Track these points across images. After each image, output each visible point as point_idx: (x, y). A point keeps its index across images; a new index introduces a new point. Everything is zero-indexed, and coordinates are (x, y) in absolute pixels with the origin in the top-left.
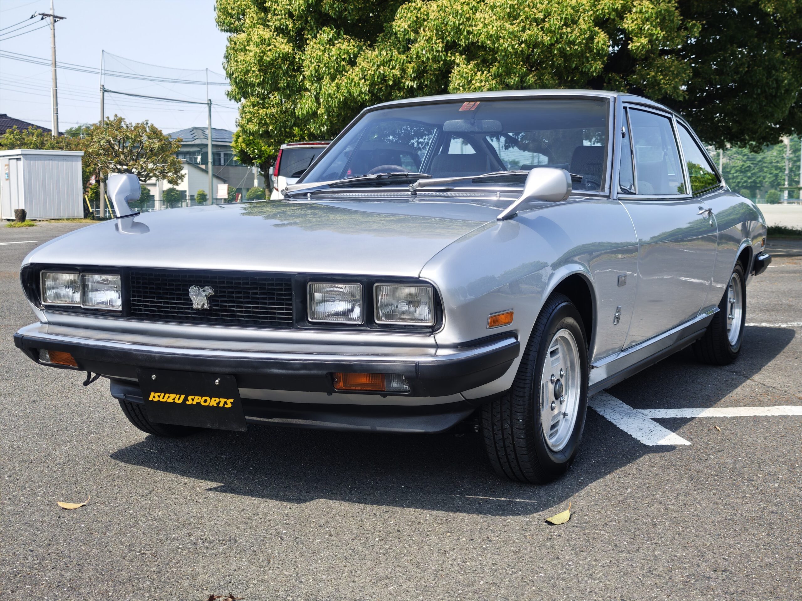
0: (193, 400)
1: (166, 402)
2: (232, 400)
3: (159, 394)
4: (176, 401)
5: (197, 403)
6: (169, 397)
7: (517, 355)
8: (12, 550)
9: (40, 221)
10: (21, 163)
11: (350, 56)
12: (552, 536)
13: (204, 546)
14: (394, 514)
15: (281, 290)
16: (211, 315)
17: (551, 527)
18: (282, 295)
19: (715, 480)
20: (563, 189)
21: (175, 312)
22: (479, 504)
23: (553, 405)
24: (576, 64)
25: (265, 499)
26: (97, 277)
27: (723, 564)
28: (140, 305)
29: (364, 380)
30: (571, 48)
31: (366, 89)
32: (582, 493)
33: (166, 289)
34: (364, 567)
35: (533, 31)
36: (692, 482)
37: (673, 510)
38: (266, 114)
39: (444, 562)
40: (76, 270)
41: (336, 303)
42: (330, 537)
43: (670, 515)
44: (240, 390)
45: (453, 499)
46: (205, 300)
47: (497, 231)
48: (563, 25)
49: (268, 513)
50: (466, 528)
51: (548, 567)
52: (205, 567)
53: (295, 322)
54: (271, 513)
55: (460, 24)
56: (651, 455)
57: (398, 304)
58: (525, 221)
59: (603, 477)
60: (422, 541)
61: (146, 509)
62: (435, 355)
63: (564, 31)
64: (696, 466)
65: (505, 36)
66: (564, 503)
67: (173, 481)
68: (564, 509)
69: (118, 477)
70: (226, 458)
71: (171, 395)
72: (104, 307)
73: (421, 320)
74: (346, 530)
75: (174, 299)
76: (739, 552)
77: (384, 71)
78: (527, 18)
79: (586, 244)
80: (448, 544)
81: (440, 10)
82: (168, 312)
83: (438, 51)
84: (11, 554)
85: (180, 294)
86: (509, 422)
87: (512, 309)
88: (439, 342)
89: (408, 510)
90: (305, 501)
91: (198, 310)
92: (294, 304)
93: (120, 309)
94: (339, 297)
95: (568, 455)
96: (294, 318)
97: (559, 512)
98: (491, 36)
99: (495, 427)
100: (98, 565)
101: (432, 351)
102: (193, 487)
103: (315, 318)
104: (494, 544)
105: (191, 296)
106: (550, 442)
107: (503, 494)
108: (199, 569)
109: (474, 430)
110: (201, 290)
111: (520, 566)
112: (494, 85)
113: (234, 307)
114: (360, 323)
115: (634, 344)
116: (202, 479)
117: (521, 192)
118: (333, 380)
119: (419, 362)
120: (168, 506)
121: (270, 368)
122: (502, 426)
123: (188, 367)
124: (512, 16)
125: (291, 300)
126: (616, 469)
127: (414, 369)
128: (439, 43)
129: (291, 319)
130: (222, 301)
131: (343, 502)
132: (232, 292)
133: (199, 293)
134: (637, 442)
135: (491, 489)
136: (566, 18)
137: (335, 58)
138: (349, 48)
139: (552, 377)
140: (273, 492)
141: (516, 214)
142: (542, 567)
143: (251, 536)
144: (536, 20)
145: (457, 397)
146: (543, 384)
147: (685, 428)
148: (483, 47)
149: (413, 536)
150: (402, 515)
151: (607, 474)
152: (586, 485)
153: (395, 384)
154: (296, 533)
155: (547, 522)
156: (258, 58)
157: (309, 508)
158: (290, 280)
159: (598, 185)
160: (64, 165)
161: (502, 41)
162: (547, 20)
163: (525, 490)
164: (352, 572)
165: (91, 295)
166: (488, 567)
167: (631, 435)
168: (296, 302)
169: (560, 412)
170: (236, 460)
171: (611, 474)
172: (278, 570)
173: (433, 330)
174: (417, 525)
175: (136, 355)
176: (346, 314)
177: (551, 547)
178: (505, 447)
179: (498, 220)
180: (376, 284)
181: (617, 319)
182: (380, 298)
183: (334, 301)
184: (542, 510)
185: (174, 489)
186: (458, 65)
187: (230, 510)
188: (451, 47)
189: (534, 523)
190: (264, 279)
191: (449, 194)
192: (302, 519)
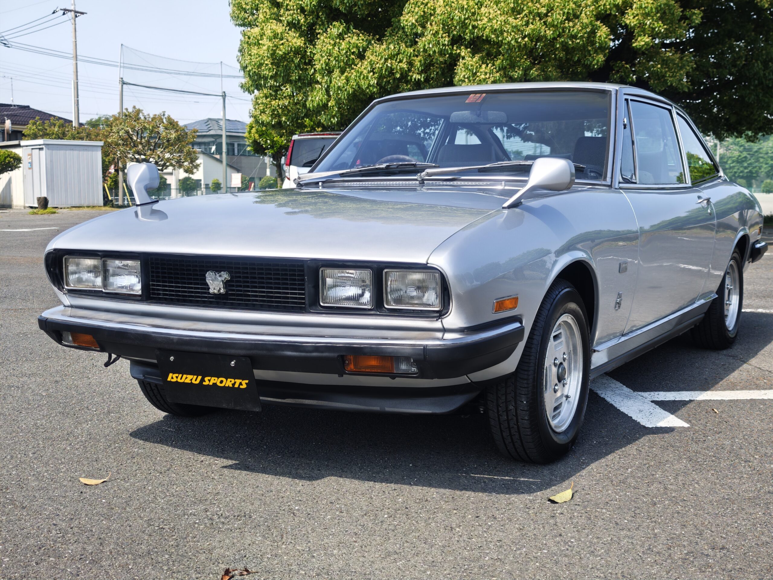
0: (209, 380)
1: (184, 383)
2: (247, 381)
3: (177, 375)
4: (194, 382)
5: (213, 383)
6: (186, 378)
7: (521, 339)
8: (36, 524)
9: (61, 208)
10: (43, 153)
11: (359, 50)
12: (555, 514)
13: (219, 522)
14: (402, 492)
15: (295, 275)
16: (227, 299)
17: (553, 505)
18: (295, 280)
19: (713, 461)
20: (567, 179)
21: (192, 297)
22: (485, 482)
23: (556, 388)
24: (579, 57)
25: (278, 477)
26: (118, 263)
27: (720, 542)
28: (158, 290)
29: (373, 362)
30: (573, 42)
31: (374, 82)
32: (584, 472)
33: (184, 274)
34: (374, 543)
35: (537, 25)
36: (691, 462)
37: (672, 490)
38: (279, 105)
39: (451, 538)
40: (98, 255)
41: (347, 288)
42: (342, 514)
43: (669, 494)
44: (255, 371)
45: (459, 477)
46: (221, 285)
47: (502, 220)
48: (565, 20)
49: (281, 490)
50: (471, 506)
51: (551, 543)
52: (220, 541)
53: (307, 306)
54: (284, 489)
55: (465, 19)
56: (651, 437)
57: (407, 289)
58: (530, 210)
59: (604, 457)
60: (429, 518)
61: (164, 485)
62: (442, 339)
63: (567, 25)
64: (695, 447)
65: (508, 30)
66: (567, 482)
67: (190, 458)
68: (567, 488)
69: (138, 455)
70: (241, 437)
71: (188, 376)
72: (124, 291)
73: (429, 305)
74: (356, 507)
75: (191, 284)
76: (737, 531)
77: (391, 64)
78: (530, 13)
79: (589, 232)
80: (454, 521)
81: (447, 5)
82: (186, 296)
83: (444, 45)
84: (35, 528)
85: (197, 279)
86: (513, 404)
87: (517, 294)
88: (446, 326)
89: (415, 488)
90: (317, 479)
91: (214, 294)
92: (306, 289)
93: (140, 293)
94: (349, 282)
95: (570, 435)
96: (307, 302)
97: (562, 491)
98: (495, 30)
99: (500, 409)
100: (118, 539)
101: (439, 335)
102: (210, 465)
103: (326, 303)
104: (498, 521)
105: (207, 281)
106: (553, 423)
107: (507, 473)
108: (217, 544)
109: (480, 411)
110: (218, 275)
111: (524, 543)
112: (498, 78)
113: (249, 291)
114: (370, 307)
115: (634, 329)
116: (218, 457)
117: (526, 181)
118: (344, 362)
119: (427, 345)
120: (185, 483)
121: (283, 351)
122: (507, 408)
123: (205, 350)
124: (516, 11)
125: (303, 285)
126: (617, 450)
127: (422, 353)
128: (445, 37)
129: (304, 303)
130: (237, 286)
131: (353, 480)
132: (247, 277)
133: (215, 278)
134: (636, 424)
135: (496, 468)
136: (568, 13)
137: (344, 52)
138: (358, 42)
139: (555, 360)
140: (286, 470)
141: (521, 203)
142: (546, 544)
143: (265, 512)
144: (539, 15)
145: (463, 380)
146: (546, 367)
147: (683, 411)
148: (488, 41)
149: (420, 513)
150: (410, 493)
151: (607, 454)
152: (588, 465)
153: (403, 367)
154: (308, 510)
155: (549, 500)
156: (271, 52)
157: (321, 486)
158: (302, 266)
159: (600, 174)
160: (85, 155)
161: (505, 34)
162: (550, 14)
163: (529, 470)
164: (362, 547)
165: (112, 279)
166: (493, 543)
167: (631, 417)
168: (308, 287)
169: (563, 394)
170: (250, 439)
171: (612, 454)
172: (291, 544)
173: (441, 314)
174: (424, 503)
175: (155, 337)
176: (356, 298)
177: (554, 524)
178: (509, 428)
179: (503, 208)
180: (386, 270)
181: (618, 304)
182: (389, 283)
183: (345, 286)
184: (545, 489)
185: (191, 466)
186: (463, 58)
187: (245, 487)
188: (456, 41)
189: (538, 501)
190: (278, 265)
191: (455, 183)
192: (314, 496)
